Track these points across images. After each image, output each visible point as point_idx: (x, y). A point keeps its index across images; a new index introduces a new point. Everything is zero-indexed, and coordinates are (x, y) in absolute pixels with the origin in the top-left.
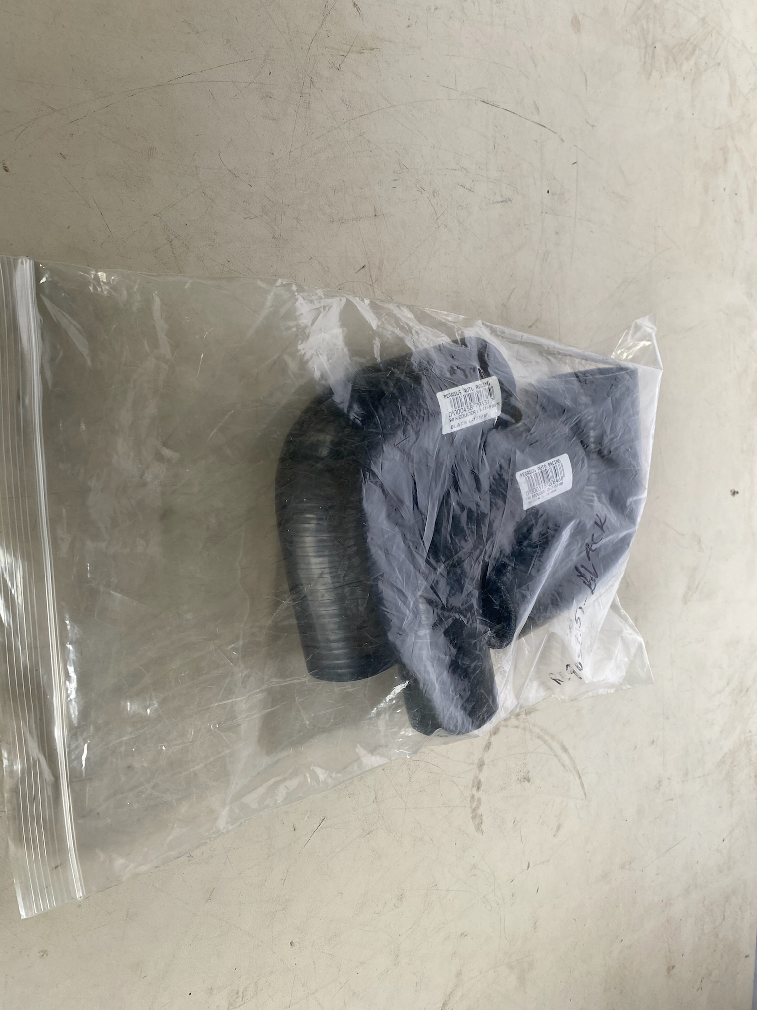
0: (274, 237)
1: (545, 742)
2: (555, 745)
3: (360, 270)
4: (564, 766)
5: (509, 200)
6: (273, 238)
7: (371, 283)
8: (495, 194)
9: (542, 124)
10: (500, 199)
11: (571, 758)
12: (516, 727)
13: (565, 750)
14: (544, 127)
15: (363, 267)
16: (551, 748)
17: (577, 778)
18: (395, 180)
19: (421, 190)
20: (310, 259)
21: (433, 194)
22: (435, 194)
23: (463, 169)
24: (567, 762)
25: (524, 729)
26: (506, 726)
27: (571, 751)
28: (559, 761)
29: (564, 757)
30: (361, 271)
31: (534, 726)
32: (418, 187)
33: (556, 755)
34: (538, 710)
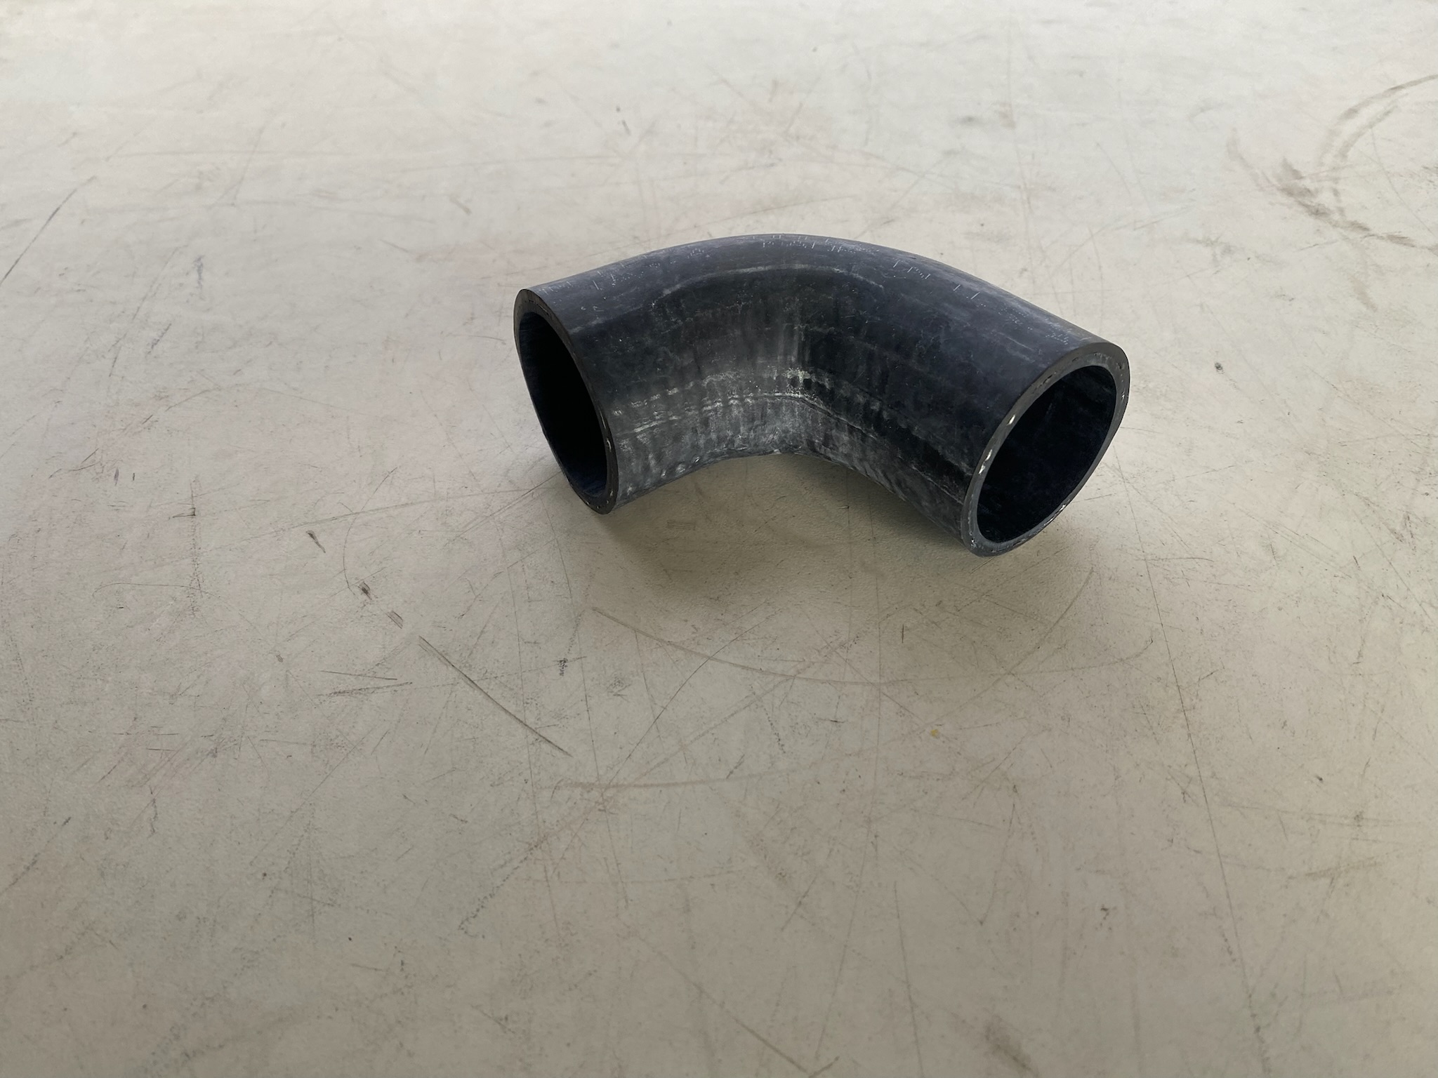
0: (214, 753)
1: (1348, 146)
2: (1349, 127)
3: (317, 543)
4: (1387, 113)
5: (199, 259)
6: (215, 756)
7: (350, 519)
8: (181, 285)
9: (51, 214)
10: (195, 276)
11: (1366, 103)
12: (1336, 193)
13: (1352, 112)
14: (58, 209)
15: (311, 535)
16: (1359, 135)
17: (1404, 91)
18: (116, 476)
19: (148, 422)
20: (281, 660)
21: (162, 398)
22: (163, 395)
23: (119, 345)
24: (1376, 108)
25: (1336, 180)
26: (1341, 211)
27: (1353, 103)
28: (1380, 120)
29: (1366, 115)
30: (320, 540)
31: (1322, 164)
32: (140, 429)
33: (1371, 126)
34: (1285, 160)
